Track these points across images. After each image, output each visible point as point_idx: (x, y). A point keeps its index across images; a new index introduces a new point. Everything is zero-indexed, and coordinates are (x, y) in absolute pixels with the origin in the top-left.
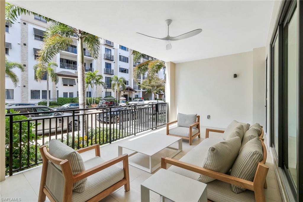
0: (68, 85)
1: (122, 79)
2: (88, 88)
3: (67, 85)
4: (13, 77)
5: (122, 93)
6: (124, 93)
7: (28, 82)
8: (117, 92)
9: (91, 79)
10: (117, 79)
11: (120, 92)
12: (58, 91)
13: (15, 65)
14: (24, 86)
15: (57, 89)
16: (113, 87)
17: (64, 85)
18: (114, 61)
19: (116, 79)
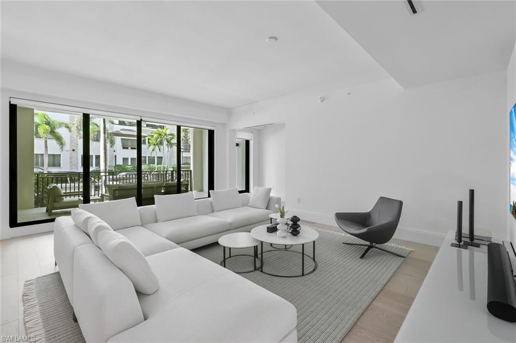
0: (130, 148)
3: (127, 148)
4: (59, 139)
7: (77, 145)
12: (116, 156)
13: (61, 125)
14: (74, 150)
15: (115, 154)
17: (124, 148)
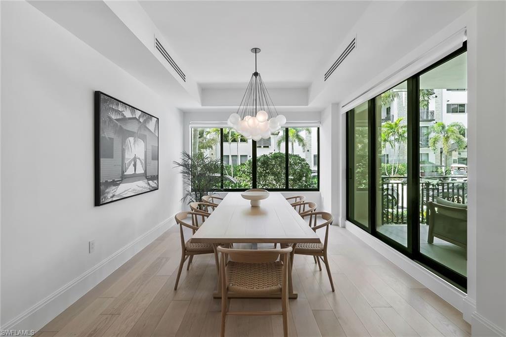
1: (454, 128)
2: (385, 149)
5: (455, 155)
6: (460, 154)
8: (441, 152)
9: (391, 134)
10: (443, 127)
11: (450, 153)
14: (308, 151)
16: (434, 144)
18: (434, 95)
19: (441, 128)
